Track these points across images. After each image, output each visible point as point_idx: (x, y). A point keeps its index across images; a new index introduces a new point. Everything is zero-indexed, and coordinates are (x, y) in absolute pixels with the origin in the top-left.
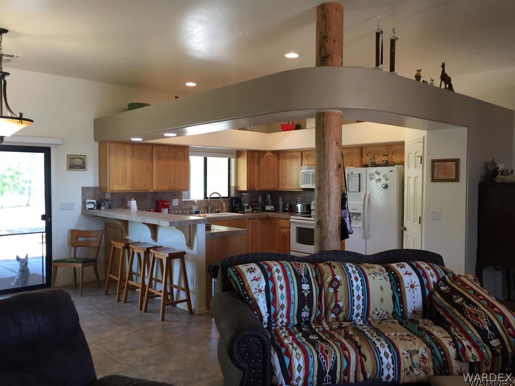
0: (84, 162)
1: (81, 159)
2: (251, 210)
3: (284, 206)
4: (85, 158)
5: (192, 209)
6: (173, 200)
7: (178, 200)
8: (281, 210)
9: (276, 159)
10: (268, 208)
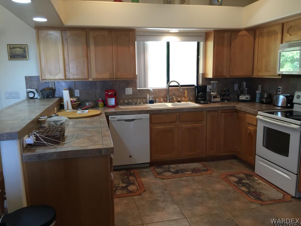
0: (25, 51)
1: (21, 48)
2: (218, 99)
3: (262, 96)
4: (25, 47)
5: (146, 98)
6: (126, 89)
7: (131, 88)
8: (257, 100)
9: (252, 38)
10: (242, 97)
